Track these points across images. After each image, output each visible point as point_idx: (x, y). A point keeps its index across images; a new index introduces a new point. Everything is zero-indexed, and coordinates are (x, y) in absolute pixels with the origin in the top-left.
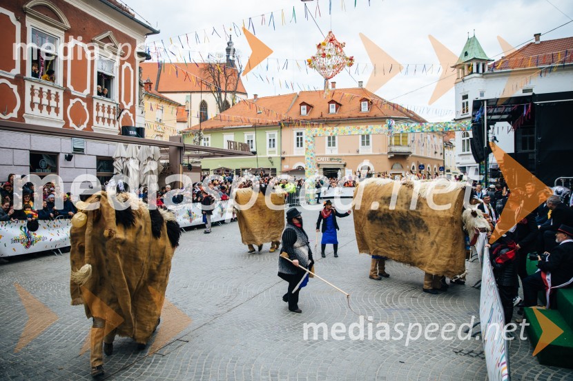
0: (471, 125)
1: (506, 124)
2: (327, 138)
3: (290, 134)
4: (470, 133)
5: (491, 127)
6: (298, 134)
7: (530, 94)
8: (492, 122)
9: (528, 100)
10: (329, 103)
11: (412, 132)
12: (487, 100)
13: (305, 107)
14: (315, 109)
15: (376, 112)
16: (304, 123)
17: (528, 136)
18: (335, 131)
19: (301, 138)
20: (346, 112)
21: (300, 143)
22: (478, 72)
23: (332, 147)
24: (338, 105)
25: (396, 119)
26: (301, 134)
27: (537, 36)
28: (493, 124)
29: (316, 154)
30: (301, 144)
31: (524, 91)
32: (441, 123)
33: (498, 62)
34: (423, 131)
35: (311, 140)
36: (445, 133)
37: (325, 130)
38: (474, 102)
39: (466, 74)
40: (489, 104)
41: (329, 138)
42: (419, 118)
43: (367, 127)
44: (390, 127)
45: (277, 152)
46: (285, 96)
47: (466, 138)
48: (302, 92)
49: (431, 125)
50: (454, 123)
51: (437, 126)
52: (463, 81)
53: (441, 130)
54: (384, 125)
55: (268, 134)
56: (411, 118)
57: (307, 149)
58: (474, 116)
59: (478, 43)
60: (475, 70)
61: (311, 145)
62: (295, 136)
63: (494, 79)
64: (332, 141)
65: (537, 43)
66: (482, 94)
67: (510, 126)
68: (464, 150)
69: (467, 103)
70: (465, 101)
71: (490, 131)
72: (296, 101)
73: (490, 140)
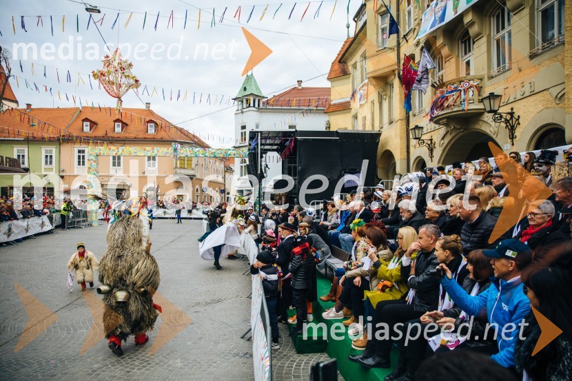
0: (247, 153)
1: (276, 154)
2: (111, 158)
3: (71, 151)
4: (247, 160)
5: (264, 155)
6: (79, 152)
7: (294, 130)
8: (264, 152)
9: (292, 135)
10: (115, 121)
11: (196, 156)
12: (261, 132)
13: (88, 123)
14: (99, 126)
15: (162, 134)
16: (87, 140)
17: (293, 165)
18: (120, 151)
19: (83, 156)
20: (133, 132)
21: (81, 161)
22: (254, 106)
23: (116, 167)
24: (124, 125)
25: (181, 143)
26: (83, 151)
27: (300, 82)
28: (266, 153)
29: (100, 174)
30: (84, 162)
31: (290, 127)
32: (222, 150)
33: (271, 99)
34: (206, 156)
35: (94, 159)
36: (226, 159)
37: (110, 149)
38: (250, 132)
39: (245, 106)
40: (263, 135)
41: (114, 158)
42: (203, 143)
43: (153, 149)
44: (175, 150)
45: (54, 170)
46: (65, 109)
47: (244, 165)
48: (84, 108)
49: (214, 151)
50: (233, 150)
51: (219, 152)
52: (242, 112)
53: (222, 156)
54: (170, 148)
55: (44, 150)
56: (196, 143)
57: (89, 168)
58: (250, 145)
59: (255, 81)
60: (252, 105)
61: (94, 164)
62: (76, 154)
63: (267, 114)
64: (117, 161)
65: (300, 88)
66: (257, 127)
67: (279, 156)
68: (241, 175)
69: (245, 133)
70: (243, 131)
71: (263, 159)
72: (78, 117)
73: (263, 168)
